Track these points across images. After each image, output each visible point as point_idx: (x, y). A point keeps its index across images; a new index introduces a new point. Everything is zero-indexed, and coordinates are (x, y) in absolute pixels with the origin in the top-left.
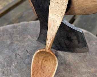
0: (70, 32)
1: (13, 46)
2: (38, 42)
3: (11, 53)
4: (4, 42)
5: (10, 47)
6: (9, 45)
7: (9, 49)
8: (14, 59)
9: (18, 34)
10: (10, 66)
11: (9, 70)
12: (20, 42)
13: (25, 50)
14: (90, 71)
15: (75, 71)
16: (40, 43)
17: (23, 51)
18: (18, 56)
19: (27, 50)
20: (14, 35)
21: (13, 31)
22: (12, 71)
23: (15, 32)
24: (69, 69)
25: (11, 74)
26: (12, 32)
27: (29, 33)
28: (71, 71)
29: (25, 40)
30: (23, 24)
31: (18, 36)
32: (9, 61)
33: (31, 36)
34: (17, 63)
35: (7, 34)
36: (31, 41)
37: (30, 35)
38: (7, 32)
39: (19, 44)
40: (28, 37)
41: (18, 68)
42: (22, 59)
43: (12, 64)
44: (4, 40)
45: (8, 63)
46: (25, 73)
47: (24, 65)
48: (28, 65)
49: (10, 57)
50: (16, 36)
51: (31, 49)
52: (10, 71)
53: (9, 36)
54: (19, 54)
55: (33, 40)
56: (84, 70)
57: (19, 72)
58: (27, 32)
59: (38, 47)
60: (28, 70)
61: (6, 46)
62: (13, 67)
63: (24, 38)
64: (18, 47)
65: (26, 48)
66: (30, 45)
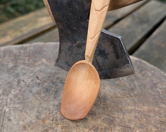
0: (103, 40)
1: (16, 70)
2: (57, 67)
3: (12, 79)
4: (3, 64)
5: (11, 71)
6: (11, 69)
7: (10, 74)
8: (14, 86)
9: (27, 56)
10: (8, 95)
11: (5, 99)
12: (28, 66)
13: (35, 76)
14: (139, 109)
15: (113, 108)
16: (60, 69)
17: (31, 78)
18: (22, 82)
19: (38, 76)
20: (21, 57)
21: (20, 53)
22: (9, 100)
23: (22, 54)
24: (104, 104)
25: (6, 105)
26: (18, 54)
27: (44, 56)
28: (107, 107)
29: (37, 64)
30: (37, 45)
31: (27, 58)
32: (6, 88)
33: (47, 60)
34: (18, 92)
35: (10, 56)
36: (46, 65)
37: (45, 58)
38: (9, 53)
39: (27, 68)
40: (41, 61)
41: (19, 98)
42: (28, 86)
43: (10, 93)
44: (3, 62)
45: (5, 90)
46: (29, 105)
47: (30, 94)
48: (36, 95)
49: (9, 83)
50: (23, 58)
51: (45, 76)
52: (5, 101)
53: (13, 58)
54: (23, 81)
55: (49, 64)
56: (130, 108)
57: (19, 103)
58: (42, 55)
59: (56, 74)
60: (35, 101)
61: (5, 70)
62: (11, 96)
63: (35, 61)
64: (24, 72)
65: (37, 74)
66: (44, 71)
